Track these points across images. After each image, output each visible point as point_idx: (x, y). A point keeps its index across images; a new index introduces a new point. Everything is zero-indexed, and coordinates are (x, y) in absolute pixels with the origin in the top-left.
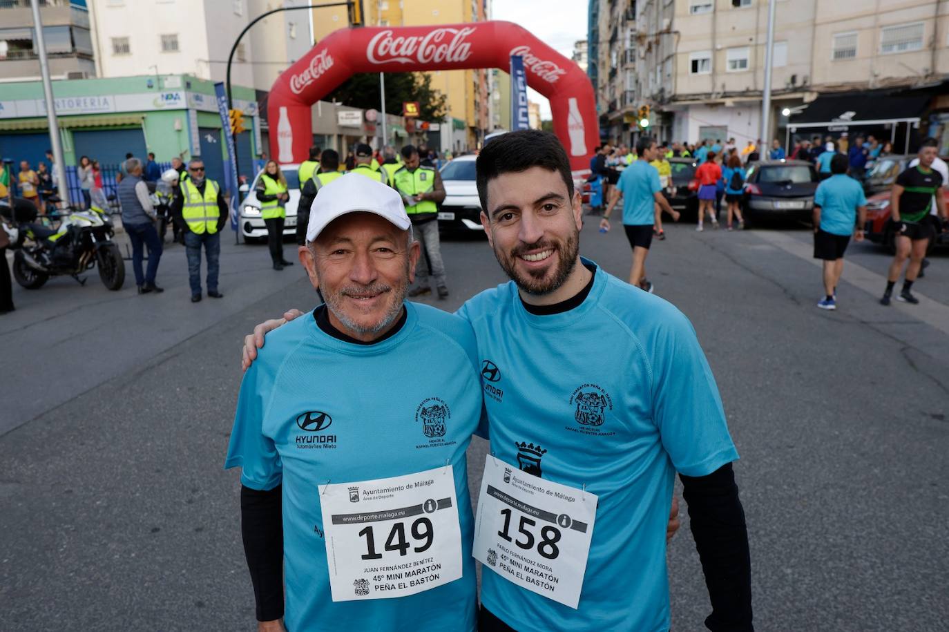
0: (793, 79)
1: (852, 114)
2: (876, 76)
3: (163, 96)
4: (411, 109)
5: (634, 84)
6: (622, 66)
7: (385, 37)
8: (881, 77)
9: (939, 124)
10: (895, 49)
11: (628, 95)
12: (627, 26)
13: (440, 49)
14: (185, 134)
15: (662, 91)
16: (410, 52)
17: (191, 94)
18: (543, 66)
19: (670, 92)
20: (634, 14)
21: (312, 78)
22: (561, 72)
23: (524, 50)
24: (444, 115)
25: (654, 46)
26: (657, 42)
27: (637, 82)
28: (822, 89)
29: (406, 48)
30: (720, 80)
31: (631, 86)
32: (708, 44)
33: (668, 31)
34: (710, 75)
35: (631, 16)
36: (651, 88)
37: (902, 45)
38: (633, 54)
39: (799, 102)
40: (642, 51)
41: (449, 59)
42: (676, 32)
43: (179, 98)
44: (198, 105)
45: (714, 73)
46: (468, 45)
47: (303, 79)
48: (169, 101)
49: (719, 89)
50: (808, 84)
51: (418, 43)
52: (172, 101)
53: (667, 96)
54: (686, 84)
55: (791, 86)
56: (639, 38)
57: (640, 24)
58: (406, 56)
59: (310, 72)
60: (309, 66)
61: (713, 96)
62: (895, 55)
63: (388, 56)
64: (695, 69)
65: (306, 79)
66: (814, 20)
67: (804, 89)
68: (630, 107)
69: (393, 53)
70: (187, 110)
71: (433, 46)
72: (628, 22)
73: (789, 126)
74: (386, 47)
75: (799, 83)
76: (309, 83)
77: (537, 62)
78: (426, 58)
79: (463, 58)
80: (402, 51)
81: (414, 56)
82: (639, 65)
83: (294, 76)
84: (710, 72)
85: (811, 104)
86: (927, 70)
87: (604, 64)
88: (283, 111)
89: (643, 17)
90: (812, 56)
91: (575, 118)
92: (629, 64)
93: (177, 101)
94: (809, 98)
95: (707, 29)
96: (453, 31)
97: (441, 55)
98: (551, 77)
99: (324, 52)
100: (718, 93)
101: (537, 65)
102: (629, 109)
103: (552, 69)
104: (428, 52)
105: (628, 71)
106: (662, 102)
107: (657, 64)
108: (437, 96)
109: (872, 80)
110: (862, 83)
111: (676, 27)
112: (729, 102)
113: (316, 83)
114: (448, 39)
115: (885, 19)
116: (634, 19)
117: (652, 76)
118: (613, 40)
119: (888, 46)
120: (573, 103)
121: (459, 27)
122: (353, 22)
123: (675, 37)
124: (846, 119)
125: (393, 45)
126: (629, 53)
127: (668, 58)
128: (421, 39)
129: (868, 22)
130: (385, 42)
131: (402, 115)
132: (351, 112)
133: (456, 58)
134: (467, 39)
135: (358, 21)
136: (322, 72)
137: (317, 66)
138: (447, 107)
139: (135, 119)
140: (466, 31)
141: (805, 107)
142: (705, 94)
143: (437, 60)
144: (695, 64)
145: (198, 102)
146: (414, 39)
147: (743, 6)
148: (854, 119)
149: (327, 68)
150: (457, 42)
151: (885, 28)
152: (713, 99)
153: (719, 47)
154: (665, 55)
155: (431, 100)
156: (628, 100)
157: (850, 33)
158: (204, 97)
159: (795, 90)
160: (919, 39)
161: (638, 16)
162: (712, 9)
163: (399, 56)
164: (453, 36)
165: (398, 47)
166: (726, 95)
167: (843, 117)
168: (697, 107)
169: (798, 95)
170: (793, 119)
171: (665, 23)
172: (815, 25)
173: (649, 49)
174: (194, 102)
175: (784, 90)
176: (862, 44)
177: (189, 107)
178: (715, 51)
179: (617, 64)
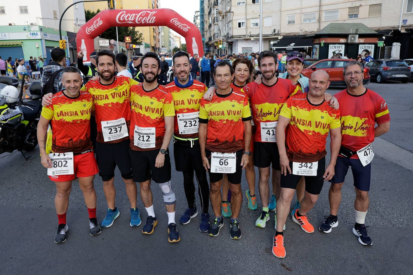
0: (274, 31)
1: (294, 44)
2: (302, 30)
3: (30, 33)
4: (128, 39)
5: (218, 30)
6: (213, 23)
7: (123, 13)
8: (304, 31)
9: (316, 48)
10: (308, 21)
11: (216, 34)
12: (215, 8)
13: (144, 19)
14: (40, 49)
15: (228, 34)
16: (132, 19)
17: (43, 33)
18: (183, 25)
19: (231, 35)
20: (218, 3)
21: (94, 28)
22: (189, 28)
23: (176, 19)
24: (141, 42)
25: (225, 16)
26: (226, 15)
27: (219, 29)
28: (285, 35)
29: (131, 18)
30: (249, 30)
31: (217, 31)
32: (244, 17)
33: (229, 12)
34: (245, 28)
35: (216, 4)
36: (224, 33)
37: (310, 20)
38: (217, 19)
39: (277, 39)
40: (220, 18)
41: (147, 22)
42: (232, 12)
43: (38, 35)
44: (46, 38)
45: (247, 28)
46: (155, 17)
47: (91, 29)
48: (33, 36)
49: (248, 34)
50: (279, 33)
51: (136, 16)
52: (35, 36)
53: (230, 36)
54: (237, 32)
55: (274, 33)
56: (219, 13)
57: (220, 7)
58: (131, 21)
59: (93, 26)
60: (93, 24)
61: (247, 36)
62: (307, 23)
63: (124, 20)
64: (240, 26)
65: (92, 29)
66: (281, 10)
67: (278, 34)
68: (217, 39)
69: (126, 20)
70: (41, 39)
71: (141, 17)
72: (215, 6)
73: (273, 48)
74: (123, 17)
75: (276, 32)
76: (93, 30)
77: (180, 24)
78: (139, 22)
79: (153, 22)
80: (130, 19)
81: (134, 21)
82: (220, 23)
83: (87, 27)
84: (245, 27)
85: (281, 40)
86: (318, 29)
87: (206, 22)
88: (83, 41)
89: (221, 5)
90: (281, 23)
91: (195, 45)
92: (216, 23)
93: (37, 36)
94: (280, 38)
95: (244, 11)
96: (150, 12)
97: (145, 20)
98: (186, 30)
99: (99, 19)
100: (249, 35)
101: (181, 25)
102: (217, 40)
103: (186, 27)
104: (139, 19)
105: (216, 26)
106: (228, 38)
107: (226, 24)
108: (138, 34)
109: (301, 32)
110: (297, 33)
111: (232, 10)
112: (252, 39)
113: (96, 30)
114: (147, 15)
115: (304, 11)
116: (217, 5)
117: (224, 28)
118: (210, 12)
119: (305, 20)
120: (194, 39)
121: (151, 11)
122: (110, 7)
123: (232, 14)
124: (292, 46)
125: (126, 17)
126: (216, 18)
127: (230, 21)
128: (137, 14)
129: (298, 11)
130: (123, 15)
131: (124, 42)
132: (105, 41)
133: (150, 22)
134: (154, 15)
135: (112, 7)
136: (98, 26)
137: (96, 24)
138: (143, 38)
139: (19, 43)
140: (154, 12)
141: (279, 41)
142: (244, 35)
143: (143, 22)
144: (239, 24)
145: (46, 36)
146: (134, 15)
147: (256, 3)
148: (294, 45)
149: (100, 25)
150: (150, 17)
151: (304, 14)
152: (247, 38)
153: (248, 18)
154: (229, 21)
155: (136, 35)
156: (216, 37)
157: (293, 15)
158: (48, 34)
159: (275, 35)
160: (315, 18)
161: (219, 4)
162: (245, 4)
163: (128, 21)
164: (149, 14)
165: (128, 17)
166: (251, 36)
167: (291, 45)
168: (241, 40)
169: (276, 37)
170: (274, 45)
171: (228, 8)
172: (281, 11)
173: (223, 18)
174: (44, 36)
175: (272, 35)
176: (297, 19)
177: (42, 38)
178: (247, 19)
179: (211, 22)
